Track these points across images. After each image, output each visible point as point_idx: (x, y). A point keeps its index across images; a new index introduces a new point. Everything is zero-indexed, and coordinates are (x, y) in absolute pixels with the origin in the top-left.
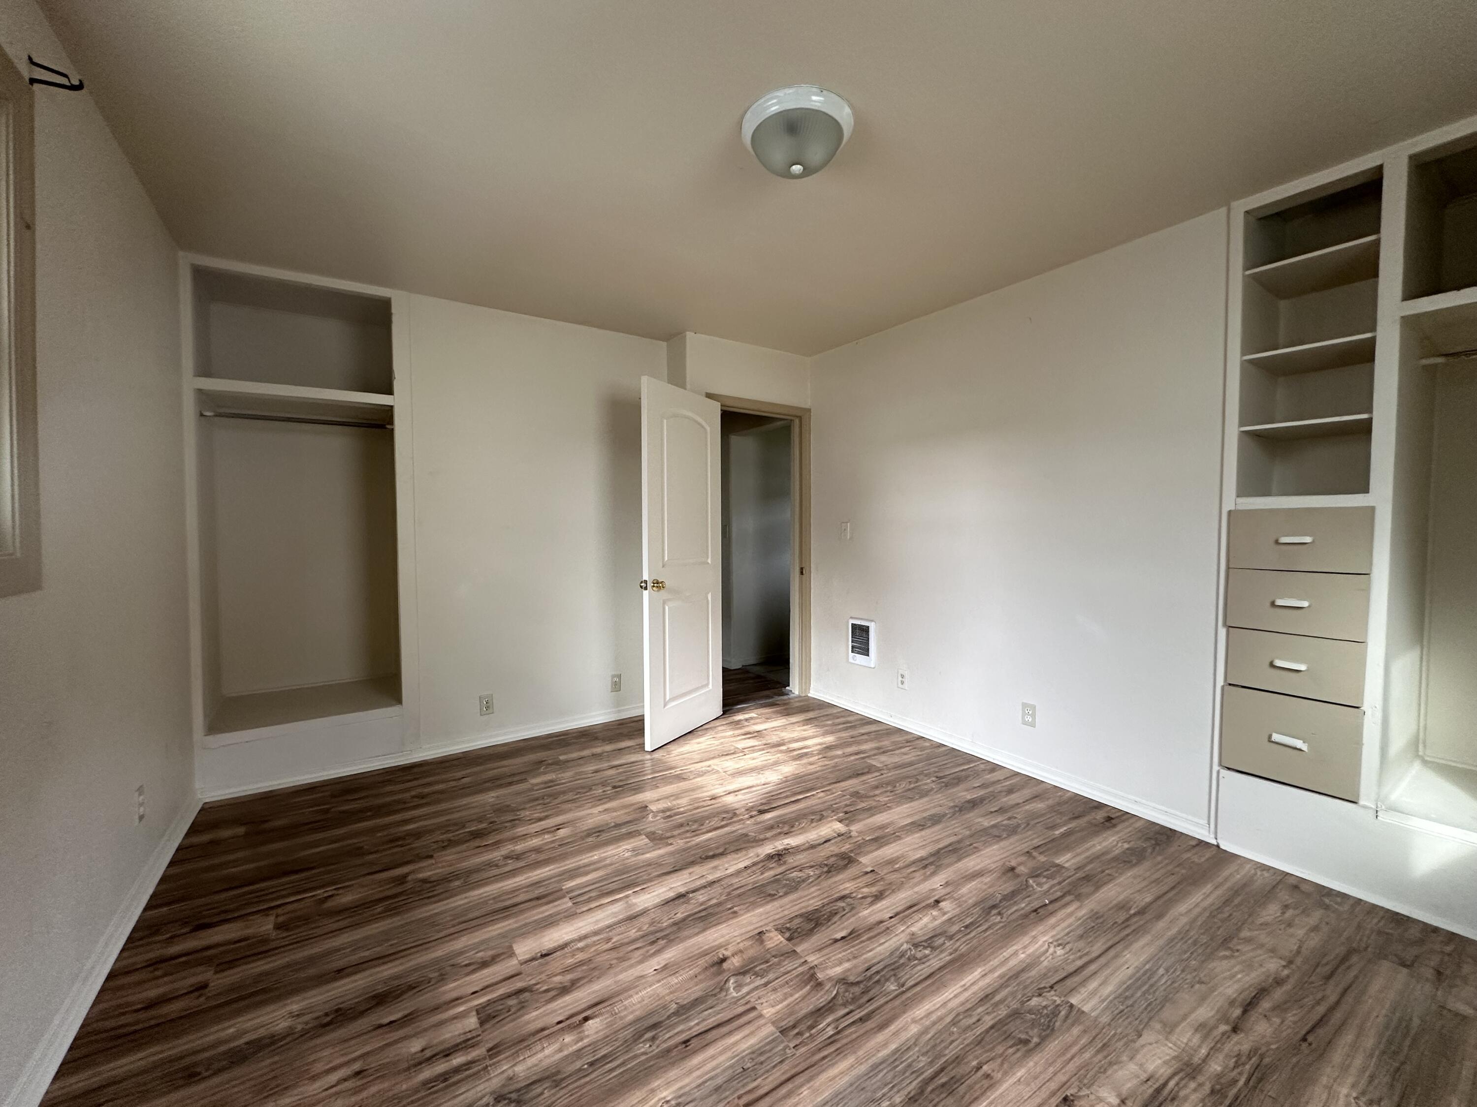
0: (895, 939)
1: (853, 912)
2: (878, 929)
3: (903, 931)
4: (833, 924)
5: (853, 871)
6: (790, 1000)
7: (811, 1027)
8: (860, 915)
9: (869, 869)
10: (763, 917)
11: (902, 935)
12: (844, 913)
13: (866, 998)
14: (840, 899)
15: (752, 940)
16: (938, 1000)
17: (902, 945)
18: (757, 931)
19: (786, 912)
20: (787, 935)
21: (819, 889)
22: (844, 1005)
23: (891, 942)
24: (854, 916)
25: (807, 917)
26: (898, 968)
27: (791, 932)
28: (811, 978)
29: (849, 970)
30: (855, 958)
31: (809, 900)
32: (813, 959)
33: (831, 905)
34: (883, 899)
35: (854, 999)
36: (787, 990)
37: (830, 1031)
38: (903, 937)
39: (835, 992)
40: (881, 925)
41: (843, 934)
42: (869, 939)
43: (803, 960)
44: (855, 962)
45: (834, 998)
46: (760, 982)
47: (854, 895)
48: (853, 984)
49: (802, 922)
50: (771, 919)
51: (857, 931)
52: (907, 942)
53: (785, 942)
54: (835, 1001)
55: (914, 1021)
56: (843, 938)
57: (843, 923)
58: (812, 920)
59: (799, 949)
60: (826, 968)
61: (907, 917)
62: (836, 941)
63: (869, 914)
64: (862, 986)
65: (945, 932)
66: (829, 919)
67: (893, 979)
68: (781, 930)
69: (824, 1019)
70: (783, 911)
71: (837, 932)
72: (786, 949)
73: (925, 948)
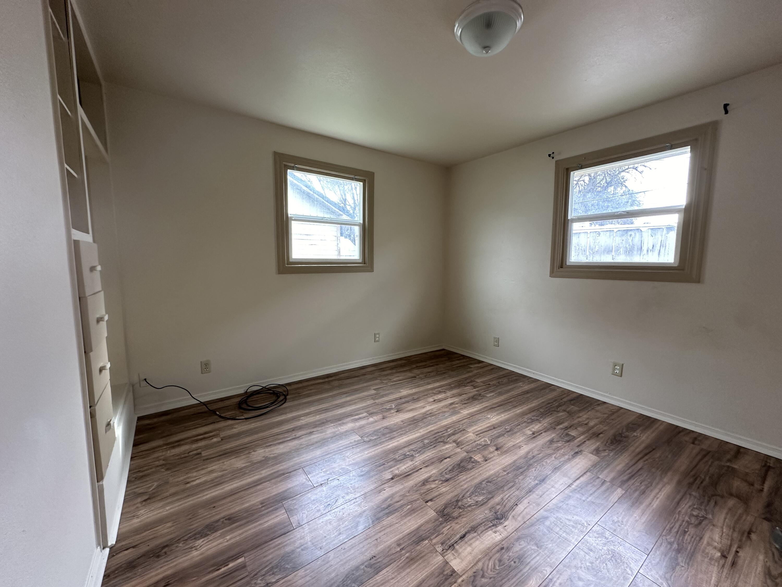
0: (421, 458)
1: (441, 472)
2: (428, 464)
3: (416, 462)
4: (451, 465)
5: (441, 502)
6: (465, 437)
7: (455, 431)
8: (437, 470)
9: (429, 504)
10: (488, 468)
11: (417, 460)
12: (446, 471)
13: (437, 438)
14: (449, 479)
15: (488, 457)
16: (411, 437)
17: (419, 456)
18: (488, 461)
19: (477, 471)
20: (473, 460)
21: (462, 486)
22: (444, 436)
23: (423, 457)
24: (441, 469)
25: (465, 469)
26: (422, 447)
27: (471, 461)
28: (458, 444)
29: (443, 446)
30: (440, 450)
31: (467, 479)
32: (458, 450)
33: (453, 476)
34: (424, 480)
35: (441, 437)
36: (467, 440)
37: (449, 430)
38: (417, 459)
39: (448, 439)
40: (426, 465)
41: (446, 461)
42: (433, 458)
43: (463, 449)
44: (441, 449)
45: (448, 438)
46: (478, 442)
47: (440, 483)
48: (442, 442)
49: (467, 466)
50: (484, 467)
51: (439, 462)
52: (416, 457)
53: (473, 456)
54: (448, 437)
55: (420, 432)
56: (446, 458)
57: (446, 465)
58: (462, 467)
59: (465, 454)
60: (452, 447)
61: (413, 470)
62: (449, 457)
63: (433, 471)
64: (438, 441)
65: (396, 462)
66: (453, 468)
67: (426, 443)
68: (476, 462)
69: (451, 433)
70: (479, 472)
71: (449, 461)
72: (472, 454)
73: (408, 455)
